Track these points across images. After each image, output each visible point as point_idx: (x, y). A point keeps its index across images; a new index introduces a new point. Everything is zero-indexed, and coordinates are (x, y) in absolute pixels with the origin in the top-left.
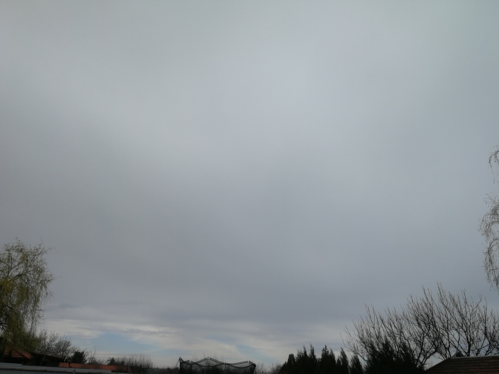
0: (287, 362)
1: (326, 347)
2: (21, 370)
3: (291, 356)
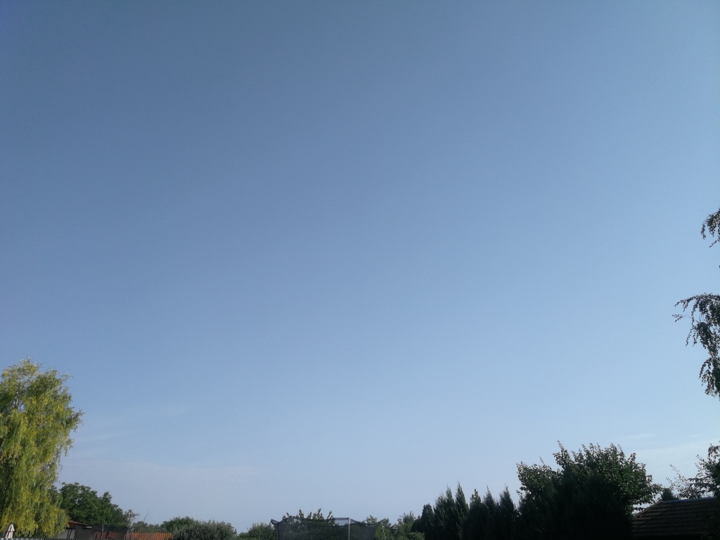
0: (421, 515)
1: (476, 493)
3: (427, 508)
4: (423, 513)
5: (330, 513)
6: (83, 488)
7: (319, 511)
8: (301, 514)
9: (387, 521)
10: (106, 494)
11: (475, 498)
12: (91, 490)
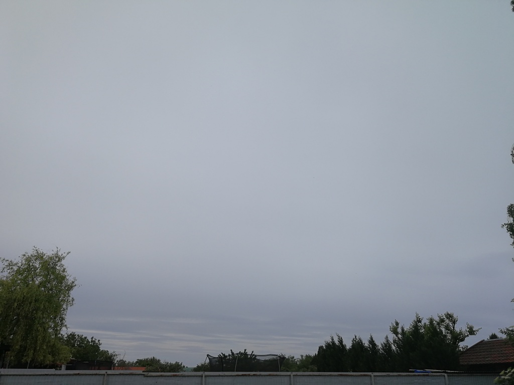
1: (356, 337)
3: (321, 348)
5: (253, 352)
6: (78, 335)
7: (245, 350)
8: (233, 353)
9: (293, 357)
11: (355, 341)
12: (83, 337)
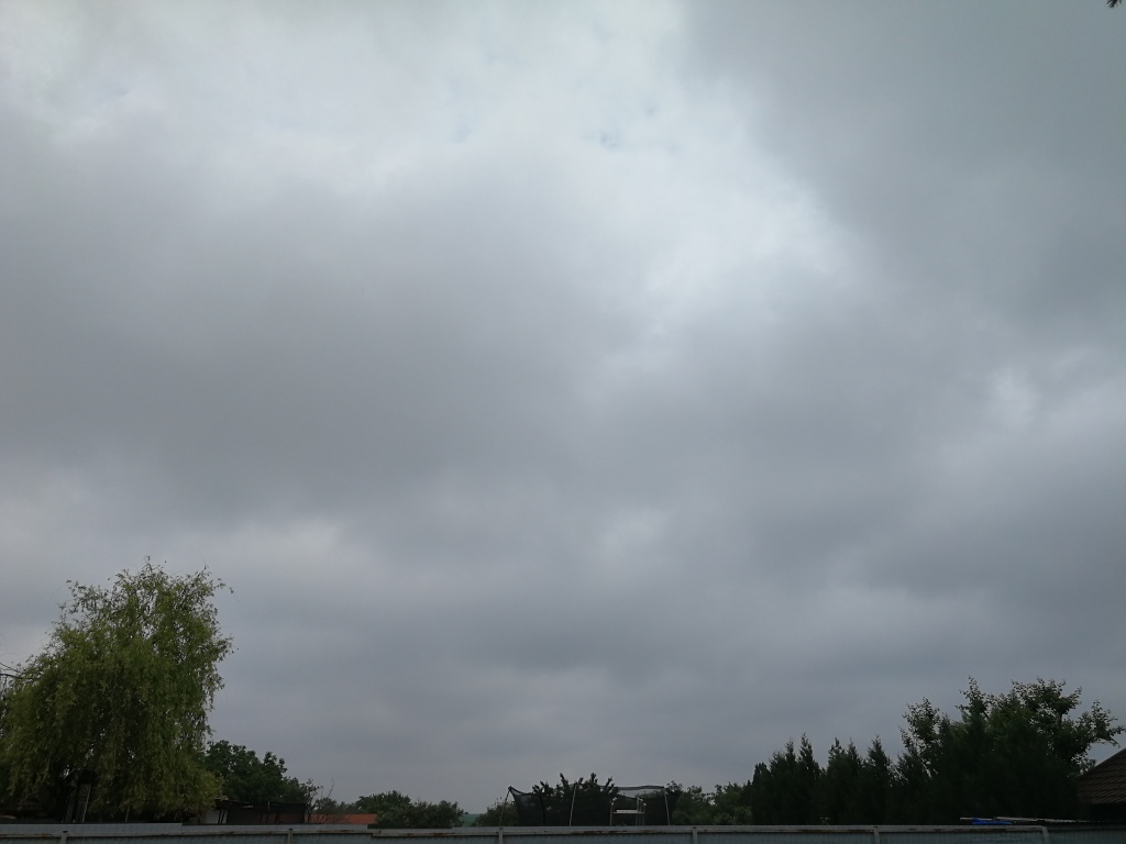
0: (752, 780)
1: (837, 743)
2: (180, 836)
3: (760, 768)
4: (755, 776)
5: (610, 780)
6: (236, 748)
7: (593, 776)
8: (564, 781)
9: (700, 790)
10: (268, 755)
11: (837, 752)
12: (247, 750)
